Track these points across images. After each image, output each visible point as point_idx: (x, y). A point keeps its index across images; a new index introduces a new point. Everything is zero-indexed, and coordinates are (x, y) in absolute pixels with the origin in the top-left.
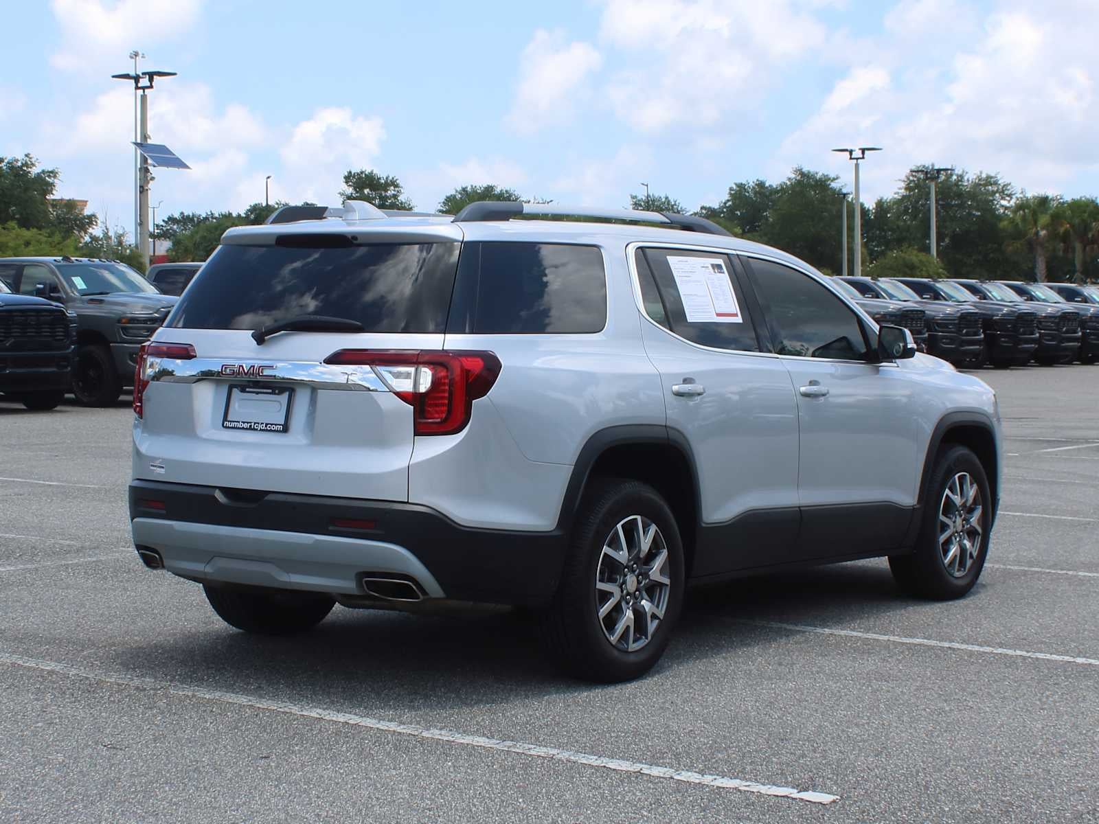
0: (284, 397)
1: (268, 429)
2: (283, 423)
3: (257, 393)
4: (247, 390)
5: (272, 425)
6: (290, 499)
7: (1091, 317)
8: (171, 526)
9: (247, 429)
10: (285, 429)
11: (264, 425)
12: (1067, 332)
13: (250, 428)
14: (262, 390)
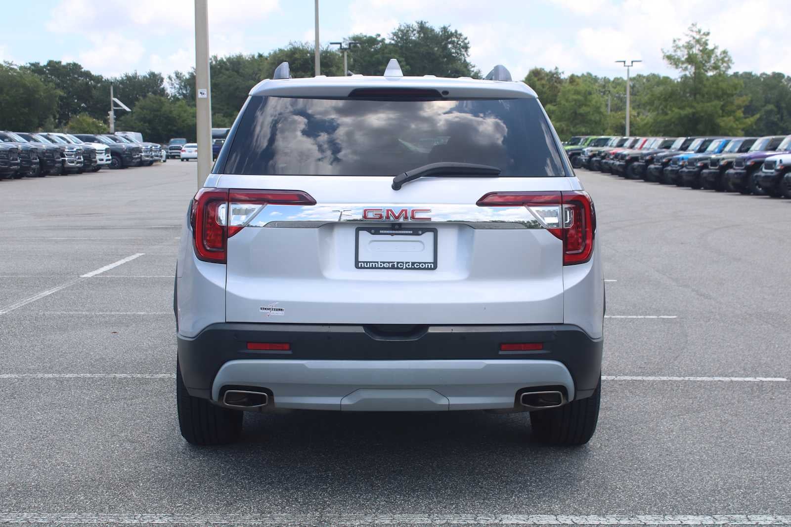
0: (428, 237)
1: (415, 266)
2: (432, 261)
3: (392, 234)
4: (381, 232)
5: (420, 263)
6: (456, 330)
7: (22, 151)
8: (303, 365)
9: (389, 268)
10: (434, 266)
11: (410, 264)
12: (13, 160)
13: (393, 268)
14: (397, 232)
